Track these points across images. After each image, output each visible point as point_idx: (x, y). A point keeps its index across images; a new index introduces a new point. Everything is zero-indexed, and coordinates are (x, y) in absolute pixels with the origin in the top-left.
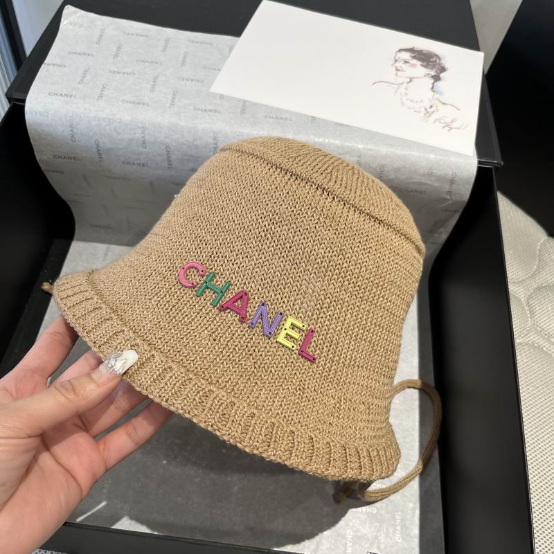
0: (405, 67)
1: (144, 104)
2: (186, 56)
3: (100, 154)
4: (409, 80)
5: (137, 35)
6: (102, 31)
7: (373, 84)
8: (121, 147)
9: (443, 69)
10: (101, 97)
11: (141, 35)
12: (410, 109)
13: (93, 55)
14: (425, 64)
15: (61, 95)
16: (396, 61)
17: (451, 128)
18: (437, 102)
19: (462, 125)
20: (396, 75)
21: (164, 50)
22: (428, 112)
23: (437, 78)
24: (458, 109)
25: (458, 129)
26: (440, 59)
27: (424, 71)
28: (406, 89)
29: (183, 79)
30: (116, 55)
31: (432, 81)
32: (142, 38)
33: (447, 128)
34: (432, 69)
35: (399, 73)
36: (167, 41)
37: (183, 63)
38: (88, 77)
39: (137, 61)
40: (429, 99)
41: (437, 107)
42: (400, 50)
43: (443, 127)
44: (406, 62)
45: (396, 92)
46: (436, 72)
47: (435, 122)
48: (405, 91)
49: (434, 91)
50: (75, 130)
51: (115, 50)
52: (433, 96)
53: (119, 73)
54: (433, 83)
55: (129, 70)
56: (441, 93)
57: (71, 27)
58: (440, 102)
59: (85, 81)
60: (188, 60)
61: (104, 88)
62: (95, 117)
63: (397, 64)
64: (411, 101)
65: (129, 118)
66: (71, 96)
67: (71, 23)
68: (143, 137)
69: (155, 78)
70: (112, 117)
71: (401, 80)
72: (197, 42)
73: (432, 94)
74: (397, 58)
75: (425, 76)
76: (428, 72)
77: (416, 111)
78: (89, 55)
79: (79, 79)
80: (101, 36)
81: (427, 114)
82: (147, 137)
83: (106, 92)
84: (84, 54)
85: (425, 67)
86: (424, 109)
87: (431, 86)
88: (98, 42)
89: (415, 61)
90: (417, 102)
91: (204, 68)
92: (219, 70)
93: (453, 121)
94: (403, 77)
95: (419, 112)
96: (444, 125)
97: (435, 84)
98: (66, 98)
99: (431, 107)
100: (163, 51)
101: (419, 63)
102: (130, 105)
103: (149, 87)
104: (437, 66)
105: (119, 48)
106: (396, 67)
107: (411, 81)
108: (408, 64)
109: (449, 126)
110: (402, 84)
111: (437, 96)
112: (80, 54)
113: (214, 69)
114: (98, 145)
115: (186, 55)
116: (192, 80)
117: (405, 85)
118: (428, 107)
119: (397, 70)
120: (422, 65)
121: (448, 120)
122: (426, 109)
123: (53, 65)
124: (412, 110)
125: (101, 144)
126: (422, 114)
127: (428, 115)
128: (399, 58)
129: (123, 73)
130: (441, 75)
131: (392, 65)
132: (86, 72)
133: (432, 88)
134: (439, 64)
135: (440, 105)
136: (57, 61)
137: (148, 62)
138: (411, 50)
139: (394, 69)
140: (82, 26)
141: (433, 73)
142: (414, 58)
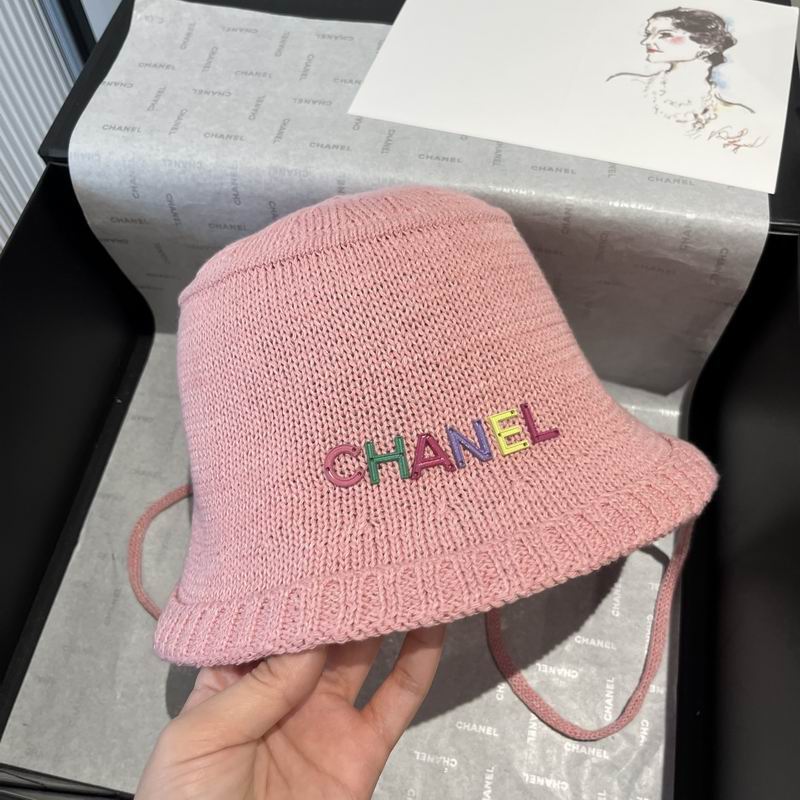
0: (663, 44)
1: (236, 138)
2: (310, 60)
3: (175, 215)
4: (668, 66)
5: (241, 30)
6: (191, 27)
7: (608, 80)
8: (204, 203)
9: (729, 42)
10: (175, 128)
11: (247, 30)
12: (669, 118)
13: (173, 68)
14: (697, 35)
15: (120, 128)
16: (648, 35)
17: (739, 146)
18: (715, 99)
19: (758, 139)
20: (648, 60)
21: (278, 53)
22: (699, 122)
23: (717, 59)
24: (752, 111)
25: (752, 146)
26: (723, 24)
27: (696, 47)
28: (664, 83)
29: (301, 101)
30: (207, 66)
31: (709, 65)
32: (248, 35)
33: (732, 147)
34: (709, 43)
35: (653, 55)
36: (285, 38)
37: (305, 74)
38: (162, 101)
39: (236, 73)
40: (703, 98)
41: (715, 110)
42: (656, 16)
43: (725, 146)
44: (665, 35)
45: (645, 91)
46: (716, 48)
47: (710, 138)
48: (662, 87)
49: (711, 83)
50: (137, 181)
51: (207, 56)
52: (709, 92)
53: (207, 93)
54: (710, 70)
55: (222, 89)
56: (723, 86)
57: (147, 24)
58: (720, 100)
59: (156, 107)
60: (312, 68)
61: (182, 114)
62: (164, 160)
63: (650, 40)
64: (672, 103)
65: (214, 161)
66: (133, 129)
67: (147, 18)
68: (234, 189)
69: (260, 100)
70: (188, 159)
71: (654, 68)
72: (330, 37)
73: (709, 86)
74: (650, 29)
75: (697, 57)
76: (701, 50)
77: (678, 121)
78: (168, 67)
79: (148, 105)
80: (189, 35)
81: (699, 124)
82: (241, 189)
83: (184, 121)
84: (161, 66)
85: (697, 40)
86: (693, 117)
87: (707, 73)
88: (184, 46)
89: (680, 33)
90: (680, 105)
91: (335, 80)
92: (359, 82)
93: (742, 133)
94: (659, 62)
95: (685, 122)
96: (726, 142)
97: (714, 69)
98: (126, 134)
99: (706, 111)
100: (276, 55)
101: (688, 34)
102: (217, 141)
103: (248, 113)
104: (718, 38)
105: (212, 54)
106: (647, 45)
107: (672, 67)
108: (669, 38)
109: (734, 144)
110: (657, 73)
111: (716, 90)
112: (155, 65)
113: (351, 81)
114: (171, 202)
115: (310, 58)
116: (314, 102)
118: (699, 111)
119: (650, 50)
120: (692, 38)
121: (734, 133)
122: (696, 116)
123: (116, 84)
124: (673, 120)
125: (175, 201)
126: (689, 126)
127: (698, 126)
128: (654, 29)
129: (214, 93)
130: (726, 53)
131: (641, 43)
132: (160, 92)
133: (708, 78)
134: (723, 33)
135: (720, 106)
136: (122, 78)
137: (251, 73)
138: (674, 13)
139: (644, 48)
140: (162, 21)
141: (710, 50)
142: (678, 26)
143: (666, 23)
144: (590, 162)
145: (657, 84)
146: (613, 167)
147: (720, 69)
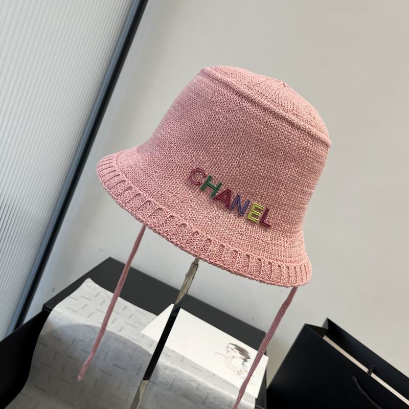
4: (232, 357)
9: (249, 358)
12: (231, 369)
14: (240, 353)
22: (239, 373)
23: (245, 360)
26: (248, 353)
27: (240, 355)
28: (231, 360)
30: (101, 304)
34: (244, 356)
35: (229, 353)
40: (240, 368)
41: (243, 372)
42: (230, 344)
44: (232, 349)
46: (246, 358)
47: (241, 378)
52: (242, 367)
53: (100, 311)
54: (243, 362)
73: (242, 365)
74: (228, 346)
75: (240, 358)
76: (242, 357)
78: (89, 300)
79: (81, 307)
83: (92, 316)
88: (96, 296)
90: (234, 367)
94: (230, 355)
95: (235, 371)
99: (241, 371)
101: (238, 352)
104: (246, 355)
106: (227, 350)
110: (229, 357)
111: (244, 367)
112: (86, 298)
117: (230, 358)
122: (238, 371)
126: (236, 373)
130: (248, 360)
132: (86, 305)
133: (243, 364)
134: (248, 355)
138: (235, 345)
141: (244, 357)
142: (236, 349)
143: (233, 347)
144: (208, 372)
145: (229, 360)
146: (214, 375)
147: (245, 363)
